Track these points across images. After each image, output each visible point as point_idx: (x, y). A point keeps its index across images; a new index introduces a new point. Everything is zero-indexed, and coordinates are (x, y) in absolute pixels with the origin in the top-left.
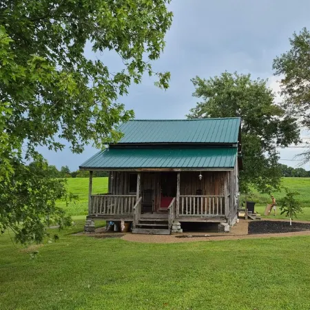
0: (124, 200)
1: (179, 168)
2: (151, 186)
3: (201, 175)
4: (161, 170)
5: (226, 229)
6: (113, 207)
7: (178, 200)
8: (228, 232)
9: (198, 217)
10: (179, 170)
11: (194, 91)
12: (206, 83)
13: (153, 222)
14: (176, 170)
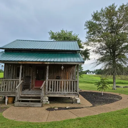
0: (13, 82)
1: (48, 62)
2: (30, 74)
3: (63, 67)
4: (36, 63)
5: (78, 102)
6: (5, 86)
7: (47, 83)
8: (79, 103)
9: (60, 93)
10: (49, 63)
11: (50, 36)
12: (54, 34)
13: (29, 98)
14: (46, 63)
